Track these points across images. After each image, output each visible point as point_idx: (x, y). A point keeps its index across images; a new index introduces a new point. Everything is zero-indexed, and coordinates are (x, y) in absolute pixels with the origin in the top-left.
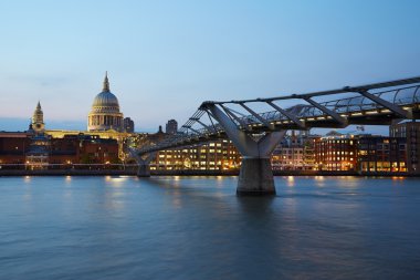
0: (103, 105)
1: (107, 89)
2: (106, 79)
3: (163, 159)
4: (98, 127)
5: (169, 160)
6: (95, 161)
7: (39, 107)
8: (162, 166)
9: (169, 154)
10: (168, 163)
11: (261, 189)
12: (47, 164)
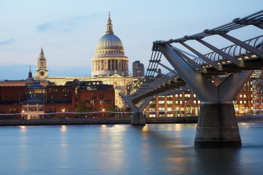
0: (106, 48)
1: (110, 32)
2: (110, 20)
3: (162, 106)
4: (102, 72)
5: (169, 106)
6: (90, 109)
7: (42, 53)
8: (163, 113)
9: (170, 99)
10: (169, 109)
11: (221, 138)
12: (42, 113)
